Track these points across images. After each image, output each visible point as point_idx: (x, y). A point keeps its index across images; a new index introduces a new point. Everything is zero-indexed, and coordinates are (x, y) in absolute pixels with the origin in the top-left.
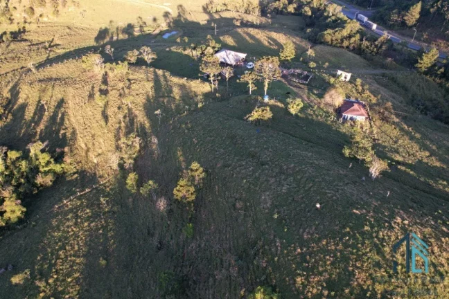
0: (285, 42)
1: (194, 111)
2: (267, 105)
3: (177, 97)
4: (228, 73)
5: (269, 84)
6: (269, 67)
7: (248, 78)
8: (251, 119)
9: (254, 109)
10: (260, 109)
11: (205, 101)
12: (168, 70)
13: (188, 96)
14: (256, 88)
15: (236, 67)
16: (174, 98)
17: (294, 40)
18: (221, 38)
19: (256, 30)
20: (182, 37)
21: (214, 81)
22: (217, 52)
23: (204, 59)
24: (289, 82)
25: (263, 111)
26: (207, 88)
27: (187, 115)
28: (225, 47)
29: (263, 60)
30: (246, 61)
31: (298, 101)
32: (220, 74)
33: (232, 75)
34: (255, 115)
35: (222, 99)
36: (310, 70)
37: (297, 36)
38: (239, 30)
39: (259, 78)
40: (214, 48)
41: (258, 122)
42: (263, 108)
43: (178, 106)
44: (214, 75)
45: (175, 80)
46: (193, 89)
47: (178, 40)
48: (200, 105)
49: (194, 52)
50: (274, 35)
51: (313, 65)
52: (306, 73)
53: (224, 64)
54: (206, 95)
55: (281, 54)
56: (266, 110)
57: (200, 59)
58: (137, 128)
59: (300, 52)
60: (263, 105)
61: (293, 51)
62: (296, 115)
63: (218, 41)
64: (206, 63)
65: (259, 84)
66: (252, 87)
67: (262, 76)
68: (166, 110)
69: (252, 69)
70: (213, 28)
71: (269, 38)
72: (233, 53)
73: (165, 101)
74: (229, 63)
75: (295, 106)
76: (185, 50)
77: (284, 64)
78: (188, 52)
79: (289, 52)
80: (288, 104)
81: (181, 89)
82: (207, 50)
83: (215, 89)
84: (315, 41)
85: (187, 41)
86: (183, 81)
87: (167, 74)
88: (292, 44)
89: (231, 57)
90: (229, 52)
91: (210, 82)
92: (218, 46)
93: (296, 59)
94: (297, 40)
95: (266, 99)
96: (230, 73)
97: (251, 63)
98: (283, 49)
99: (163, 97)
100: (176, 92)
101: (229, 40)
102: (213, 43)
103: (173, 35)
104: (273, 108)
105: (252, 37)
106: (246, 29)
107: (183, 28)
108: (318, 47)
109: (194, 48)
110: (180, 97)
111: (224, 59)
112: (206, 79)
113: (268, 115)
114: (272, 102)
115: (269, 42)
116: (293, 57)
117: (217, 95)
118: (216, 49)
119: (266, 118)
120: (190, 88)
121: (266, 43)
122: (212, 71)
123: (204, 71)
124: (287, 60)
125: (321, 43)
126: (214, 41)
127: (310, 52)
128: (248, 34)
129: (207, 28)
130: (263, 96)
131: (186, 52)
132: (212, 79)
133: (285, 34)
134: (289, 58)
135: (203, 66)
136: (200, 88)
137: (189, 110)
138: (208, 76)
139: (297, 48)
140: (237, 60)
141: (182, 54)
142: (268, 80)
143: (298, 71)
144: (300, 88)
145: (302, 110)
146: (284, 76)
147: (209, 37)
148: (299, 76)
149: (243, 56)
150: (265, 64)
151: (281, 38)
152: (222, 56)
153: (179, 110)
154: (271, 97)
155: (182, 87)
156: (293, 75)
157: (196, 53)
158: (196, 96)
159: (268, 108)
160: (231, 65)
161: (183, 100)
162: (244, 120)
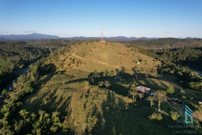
0: (169, 85)
1: (123, 110)
2: (159, 113)
3: (117, 103)
4: (141, 96)
5: (161, 103)
6: (161, 96)
7: (151, 99)
8: (151, 118)
9: (153, 113)
10: (156, 114)
11: (129, 107)
12: (114, 91)
13: (121, 103)
14: (154, 104)
15: (145, 94)
16: (115, 103)
17: (174, 85)
18: (139, 81)
19: (155, 80)
20: (122, 79)
21: (134, 98)
22: (137, 86)
23: (131, 88)
24: (172, 104)
25: (157, 115)
26: (130, 101)
27: (120, 112)
28: (141, 85)
29: (158, 92)
30: (150, 92)
31: (176, 113)
32: (137, 96)
33: (143, 97)
34: (153, 117)
35: (136, 107)
36: (183, 100)
37: (175, 83)
38: (147, 79)
39: (156, 99)
40: (135, 84)
41: (155, 121)
42: (158, 114)
43: (116, 107)
44: (135, 96)
45: (117, 95)
46: (124, 101)
47: (121, 80)
48: (127, 108)
49: (127, 85)
50: (164, 82)
51: (184, 97)
52: (180, 101)
53: (139, 92)
54: (130, 104)
55: (167, 91)
56: (159, 115)
57: (129, 88)
58: (97, 114)
59: (177, 91)
60: (157, 112)
61: (174, 90)
62: (176, 120)
63: (138, 82)
64: (132, 90)
65: (156, 102)
66: (152, 103)
67: (157, 99)
68: (111, 108)
69: (153, 95)
70: (136, 77)
71: (161, 83)
72: (144, 88)
73: (111, 104)
74: (142, 91)
75: (175, 116)
76: (123, 84)
77: (168, 95)
78: (124, 85)
79: (171, 90)
80: (171, 114)
81: (119, 100)
82: (132, 85)
83: (134, 102)
84: (185, 86)
85: (124, 80)
86: (120, 96)
87: (114, 93)
88: (172, 87)
89: (143, 89)
90: (142, 87)
91: (132, 98)
92: (137, 84)
93: (175, 94)
94: (176, 85)
95: (159, 110)
96: (142, 95)
97: (152, 93)
98: (168, 88)
99: (111, 102)
100: (117, 101)
101: (143, 82)
102: (135, 82)
103: (119, 78)
104: (162, 115)
105: (153, 82)
106: (151, 79)
107: (123, 75)
108: (188, 90)
109: (127, 84)
110: (118, 103)
111: (140, 90)
112: (131, 97)
113: (160, 118)
114: (162, 112)
115: (161, 85)
116: (173, 92)
117: (135, 105)
118: (137, 85)
119: (159, 119)
120: (123, 100)
121: (160, 85)
122: (133, 94)
123: (131, 93)
124: (170, 93)
125: (188, 88)
126: (136, 82)
127: (182, 91)
128: (152, 81)
129: (133, 77)
130: (158, 108)
131: (123, 85)
132: (133, 97)
133: (169, 82)
134: (171, 93)
135: (130, 91)
136: (127, 100)
137: (121, 109)
138: (132, 96)
139: (175, 88)
140: (146, 91)
141: (121, 85)
142: (160, 101)
143: (176, 99)
144: (178, 107)
145: (179, 118)
146: (168, 101)
147: (134, 80)
148: (176, 101)
149: (149, 89)
150: (159, 94)
151: (167, 84)
152: (139, 88)
153: (116, 109)
154: (162, 110)
155: (119, 99)
156: (173, 101)
157: (127, 86)
158: (125, 104)
159: (160, 115)
160: (142, 93)
161: (119, 105)
162: (147, 118)
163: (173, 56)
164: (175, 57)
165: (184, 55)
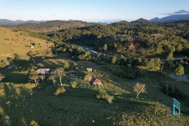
0: (64, 62)
1: (29, 97)
2: (62, 86)
4: (42, 78)
5: (61, 78)
6: (60, 72)
7: (52, 78)
8: (56, 94)
9: (57, 89)
10: (60, 89)
11: (34, 91)
12: (12, 82)
13: (24, 92)
14: (56, 81)
15: (46, 75)
16: (17, 94)
17: (68, 61)
18: (37, 64)
19: (52, 60)
20: (18, 67)
21: (36, 82)
22: (36, 70)
23: (31, 73)
24: (70, 76)
25: (61, 89)
26: (34, 86)
27: (25, 100)
28: (40, 67)
29: (57, 69)
30: (50, 71)
31: (75, 82)
32: (39, 79)
33: (45, 78)
34: (58, 92)
35: (42, 89)
36: (77, 70)
37: (69, 59)
38: (45, 60)
39: (57, 77)
40: (34, 69)
41: (61, 94)
42: (61, 88)
43: (19, 97)
44: (36, 80)
45: (17, 85)
46: (27, 88)
47: (16, 68)
48: (31, 94)
49: (25, 72)
50: (60, 60)
51: (77, 68)
52: (75, 72)
53: (40, 74)
54: (34, 89)
55: (64, 66)
56: (62, 89)
57: (28, 74)
59: (71, 65)
60: (61, 87)
61: (69, 64)
62: (75, 88)
63: (36, 66)
64: (32, 75)
65: (57, 79)
66: (54, 81)
67: (58, 76)
68: (13, 100)
69: (53, 74)
70: (33, 61)
71: (58, 61)
72: (43, 69)
73: (12, 96)
74: (42, 73)
75: (74, 85)
76: (20, 71)
77: (66, 70)
78: (22, 72)
79: (67, 65)
80: (71, 84)
81: (20, 89)
82: (31, 70)
83: (38, 85)
84: (76, 60)
85: (21, 68)
86: (21, 85)
87: (12, 84)
88: (67, 62)
89: (43, 71)
90: (41, 69)
91: (35, 83)
92: (36, 68)
93: (70, 67)
94: (69, 61)
95: (62, 85)
97: (52, 72)
98: (64, 64)
99: (11, 94)
100: (18, 91)
101: (41, 65)
102: (33, 67)
103: (13, 67)
104: (65, 87)
105: (51, 62)
106: (47, 60)
107: (18, 63)
108: (78, 62)
109: (25, 70)
110: (20, 92)
111: (40, 72)
112: (33, 82)
113: (64, 90)
114: (64, 85)
115: (58, 63)
116: (69, 67)
117: (39, 88)
118: (36, 69)
119: (63, 92)
120: (25, 87)
121: (57, 64)
122: (34, 78)
123: (31, 79)
124: (67, 68)
125: (79, 60)
126: (34, 66)
127: (75, 64)
128: (49, 61)
129: (30, 61)
130: (60, 84)
131: (21, 73)
133: (64, 59)
134: (67, 67)
135: (30, 76)
136: (29, 86)
137: (26, 97)
138: (34, 80)
139: (70, 63)
140: (46, 72)
142: (61, 77)
143: (72, 71)
144: (75, 77)
145: (77, 85)
146: (67, 75)
147: (31, 64)
148: (73, 73)
149: (48, 70)
150: (58, 71)
151: (63, 61)
152: (39, 71)
153: (20, 99)
155: (21, 88)
156: (70, 73)
157: (26, 72)
158: (29, 90)
159: (63, 88)
160: (43, 74)
161: (22, 94)
162: (54, 95)
163: (63, 37)
164: (64, 37)
165: (71, 35)
